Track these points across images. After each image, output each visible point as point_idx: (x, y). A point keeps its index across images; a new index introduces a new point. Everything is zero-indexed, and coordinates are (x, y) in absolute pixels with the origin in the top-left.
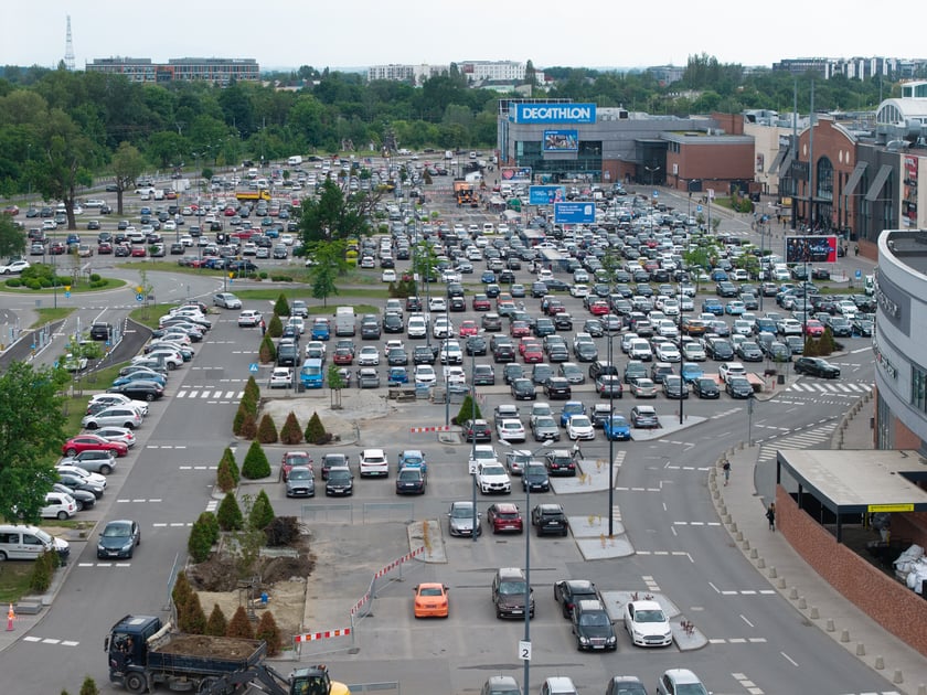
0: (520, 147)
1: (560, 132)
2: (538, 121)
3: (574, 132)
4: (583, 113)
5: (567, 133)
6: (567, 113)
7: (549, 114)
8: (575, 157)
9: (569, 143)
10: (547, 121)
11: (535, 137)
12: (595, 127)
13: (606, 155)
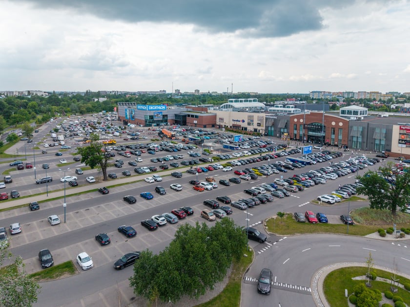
0: (148, 117)
1: (158, 113)
2: (153, 110)
3: (161, 113)
4: (163, 107)
5: (160, 113)
6: (160, 108)
7: (155, 108)
8: (162, 119)
9: (160, 115)
10: (155, 110)
11: (152, 114)
12: (166, 111)
13: (168, 118)
